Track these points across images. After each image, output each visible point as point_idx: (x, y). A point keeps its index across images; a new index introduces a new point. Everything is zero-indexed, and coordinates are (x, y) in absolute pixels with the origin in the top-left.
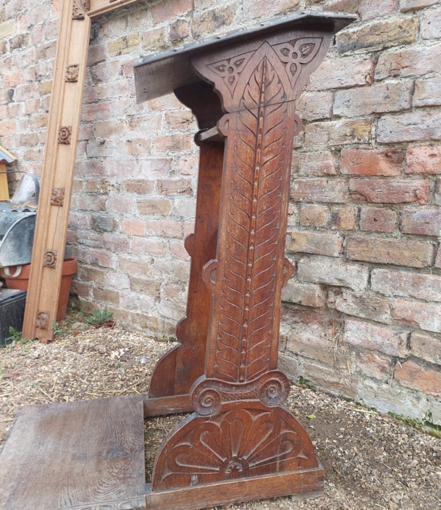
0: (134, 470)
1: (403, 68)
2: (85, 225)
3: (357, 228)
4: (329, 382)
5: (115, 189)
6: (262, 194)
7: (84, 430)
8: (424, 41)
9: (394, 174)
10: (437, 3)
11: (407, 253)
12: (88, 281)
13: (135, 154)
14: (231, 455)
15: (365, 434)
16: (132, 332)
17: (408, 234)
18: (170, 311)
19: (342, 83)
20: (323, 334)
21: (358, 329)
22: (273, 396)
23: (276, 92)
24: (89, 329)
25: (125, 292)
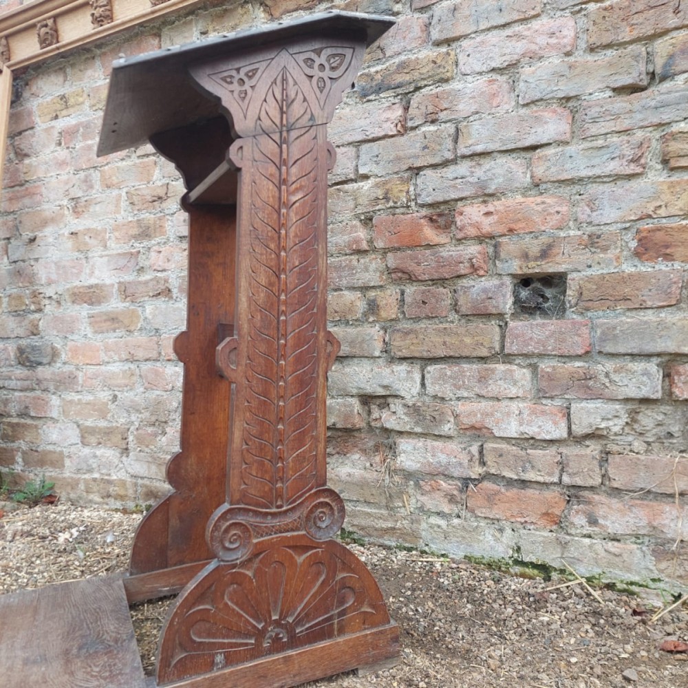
0: (125, 665)
1: (441, 111)
2: (7, 359)
3: (401, 316)
4: (381, 529)
5: (53, 302)
6: (292, 244)
7: (36, 627)
8: (465, 77)
9: (443, 242)
10: (476, 32)
11: (468, 340)
12: (13, 442)
13: (84, 251)
14: (270, 617)
15: (440, 587)
16: (86, 507)
17: (467, 315)
18: (145, 466)
19: (368, 133)
20: (368, 464)
21: (415, 449)
22: (324, 525)
23: (302, 112)
24: (18, 509)
25: (73, 449)
